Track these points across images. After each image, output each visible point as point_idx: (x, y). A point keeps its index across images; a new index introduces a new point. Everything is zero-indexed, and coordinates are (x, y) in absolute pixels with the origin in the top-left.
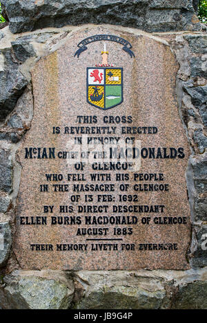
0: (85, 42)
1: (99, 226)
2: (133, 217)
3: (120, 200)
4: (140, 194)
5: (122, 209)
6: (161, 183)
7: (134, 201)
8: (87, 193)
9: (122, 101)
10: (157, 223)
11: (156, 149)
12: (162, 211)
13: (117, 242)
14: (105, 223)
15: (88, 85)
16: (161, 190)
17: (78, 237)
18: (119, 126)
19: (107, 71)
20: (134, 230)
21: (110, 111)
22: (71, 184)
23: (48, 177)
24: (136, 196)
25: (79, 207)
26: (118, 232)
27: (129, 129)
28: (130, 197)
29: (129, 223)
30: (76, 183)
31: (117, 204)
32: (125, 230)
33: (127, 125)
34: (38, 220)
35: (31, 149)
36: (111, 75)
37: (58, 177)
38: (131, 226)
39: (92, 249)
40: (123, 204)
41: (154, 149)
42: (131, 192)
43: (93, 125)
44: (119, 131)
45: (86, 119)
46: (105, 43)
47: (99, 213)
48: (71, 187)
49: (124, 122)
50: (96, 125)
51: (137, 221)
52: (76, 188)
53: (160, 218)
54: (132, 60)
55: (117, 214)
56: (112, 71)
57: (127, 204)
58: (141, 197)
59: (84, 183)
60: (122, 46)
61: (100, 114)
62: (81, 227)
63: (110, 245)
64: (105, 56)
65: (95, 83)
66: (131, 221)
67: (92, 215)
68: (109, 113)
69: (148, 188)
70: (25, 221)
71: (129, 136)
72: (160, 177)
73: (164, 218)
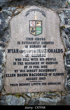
1: (34, 77)
2: (46, 73)
3: (41, 68)
4: (48, 65)
5: (42, 71)
6: (55, 61)
7: (46, 68)
8: (30, 65)
9: (42, 33)
10: (54, 75)
11: (53, 50)
12: (56, 71)
13: (40, 82)
14: (36, 76)
15: (30, 27)
16: (55, 64)
17: (26, 81)
18: (41, 41)
19: (37, 22)
20: (46, 78)
21: (38, 36)
22: (24, 62)
23: (16, 59)
24: (47, 66)
25: (27, 70)
26: (41, 79)
27: (44, 43)
28: (45, 66)
29: (44, 75)
30: (26, 62)
31: (40, 69)
32: (43, 78)
33: (43, 41)
34: (12, 75)
35: (10, 49)
36: (38, 23)
37: (19, 60)
38: (45, 76)
39: (32, 85)
40: (42, 69)
41: (53, 49)
42: (45, 64)
43: (32, 41)
44: (40, 43)
45: (29, 39)
46: (36, 12)
47: (34, 72)
48: (24, 63)
49: (43, 40)
50: (33, 41)
51: (47, 75)
53: (55, 73)
54: (45, 18)
55: (40, 72)
57: (44, 69)
59: (29, 62)
60: (42, 13)
61: (34, 37)
62: (28, 77)
63: (38, 83)
66: (45, 75)
67: (32, 73)
68: (37, 37)
69: (51, 63)
70: (8, 75)
71: (44, 45)
72: (55, 59)
73: (56, 73)
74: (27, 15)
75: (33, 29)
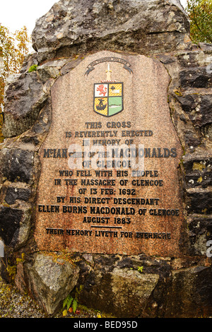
0: (93, 64)
1: (102, 216)
2: (131, 209)
3: (120, 194)
4: (137, 188)
5: (122, 202)
6: (156, 179)
7: (132, 194)
8: (92, 187)
9: (123, 109)
10: (152, 214)
11: (152, 149)
12: (157, 204)
13: (117, 230)
14: (106, 213)
15: (95, 98)
16: (156, 185)
17: (84, 224)
18: (120, 130)
19: (111, 86)
20: (132, 220)
21: (113, 117)
22: (79, 179)
23: (61, 173)
24: (134, 190)
25: (86, 198)
26: (118, 221)
27: (128, 133)
28: (129, 191)
29: (128, 214)
30: (84, 178)
31: (118, 196)
32: (123, 220)
33: (126, 129)
34: (52, 209)
35: (48, 150)
36: (113, 88)
37: (69, 173)
38: (130, 216)
39: (96, 235)
40: (122, 197)
41: (149, 149)
42: (129, 186)
43: (98, 130)
44: (119, 134)
45: (92, 125)
46: (108, 64)
47: (102, 204)
48: (79, 182)
49: (124, 127)
50: (100, 130)
51: (134, 212)
52: (83, 182)
53: (155, 210)
54: (131, 76)
55: (118, 206)
56: (115, 85)
57: (126, 197)
58: (138, 191)
59: (90, 178)
60: (123, 65)
61: (104, 121)
62: (86, 216)
63: (111, 232)
64: (108, 74)
65: (100, 96)
66: (129, 212)
67: (97, 206)
68: (111, 120)
69: (144, 183)
70: (42, 208)
71: (129, 138)
72: (155, 174)
73: (159, 210)
74: (88, 72)
75: (101, 101)
